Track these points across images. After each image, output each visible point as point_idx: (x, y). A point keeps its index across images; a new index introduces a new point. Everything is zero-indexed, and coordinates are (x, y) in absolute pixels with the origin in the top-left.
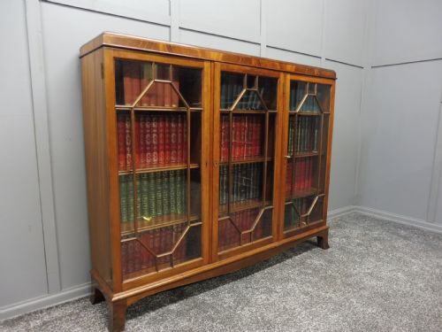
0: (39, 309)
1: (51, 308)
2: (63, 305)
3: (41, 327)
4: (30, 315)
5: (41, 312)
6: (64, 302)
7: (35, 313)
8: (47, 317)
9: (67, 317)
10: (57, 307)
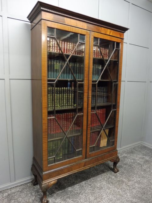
0: (7, 188)
1: (11, 188)
2: (16, 187)
3: (7, 196)
4: (4, 190)
5: (8, 190)
6: (16, 186)
7: (6, 190)
8: (10, 192)
9: (17, 193)
10: (13, 187)
